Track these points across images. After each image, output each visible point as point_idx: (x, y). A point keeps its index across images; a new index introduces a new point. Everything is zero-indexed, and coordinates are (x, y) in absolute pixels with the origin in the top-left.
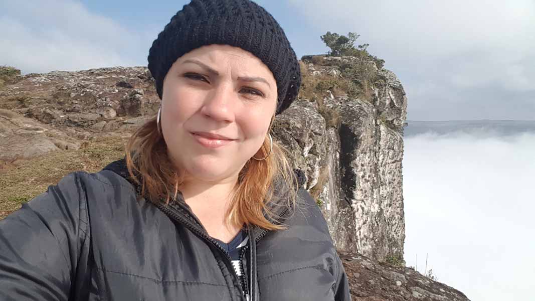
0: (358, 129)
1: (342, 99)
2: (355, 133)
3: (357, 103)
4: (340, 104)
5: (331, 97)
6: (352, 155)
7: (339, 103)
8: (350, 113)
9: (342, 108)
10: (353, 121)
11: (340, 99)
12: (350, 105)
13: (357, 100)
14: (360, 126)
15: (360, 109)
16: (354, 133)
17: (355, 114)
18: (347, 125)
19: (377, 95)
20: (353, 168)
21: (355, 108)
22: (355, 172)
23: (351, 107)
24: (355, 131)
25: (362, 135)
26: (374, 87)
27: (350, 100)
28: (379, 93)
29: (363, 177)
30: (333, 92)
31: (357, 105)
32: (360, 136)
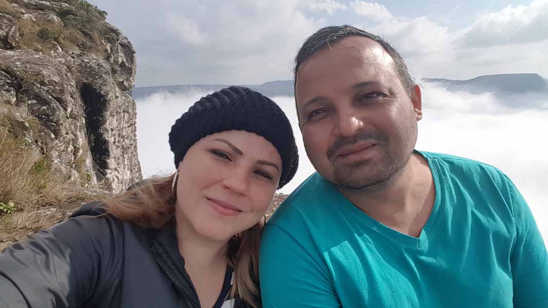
0: (104, 88)
1: (73, 53)
2: (102, 93)
3: (94, 59)
4: (72, 59)
5: (59, 50)
6: (101, 119)
7: (70, 57)
8: (88, 70)
9: (76, 64)
10: (96, 79)
11: (70, 53)
12: (86, 61)
13: (92, 55)
14: (105, 85)
15: (98, 65)
17: (95, 71)
18: (89, 84)
19: (109, 51)
20: (103, 133)
21: (93, 63)
22: (107, 138)
23: (88, 63)
24: (101, 90)
25: (110, 95)
26: (105, 42)
27: (84, 54)
28: (111, 48)
29: (114, 143)
30: (59, 43)
31: (94, 61)
32: (107, 96)
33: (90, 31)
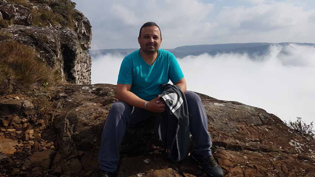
0: (74, 47)
1: (57, 27)
3: (69, 30)
4: (57, 31)
5: (50, 25)
6: (72, 64)
8: (66, 37)
9: (59, 33)
10: (70, 42)
12: (64, 32)
13: (68, 28)
14: (75, 45)
15: (71, 34)
16: (72, 50)
17: (69, 38)
18: (66, 45)
19: (77, 26)
22: (75, 76)
26: (74, 21)
27: (63, 28)
28: (78, 25)
30: (51, 22)
31: (69, 32)
32: (76, 52)
33: (67, 15)
